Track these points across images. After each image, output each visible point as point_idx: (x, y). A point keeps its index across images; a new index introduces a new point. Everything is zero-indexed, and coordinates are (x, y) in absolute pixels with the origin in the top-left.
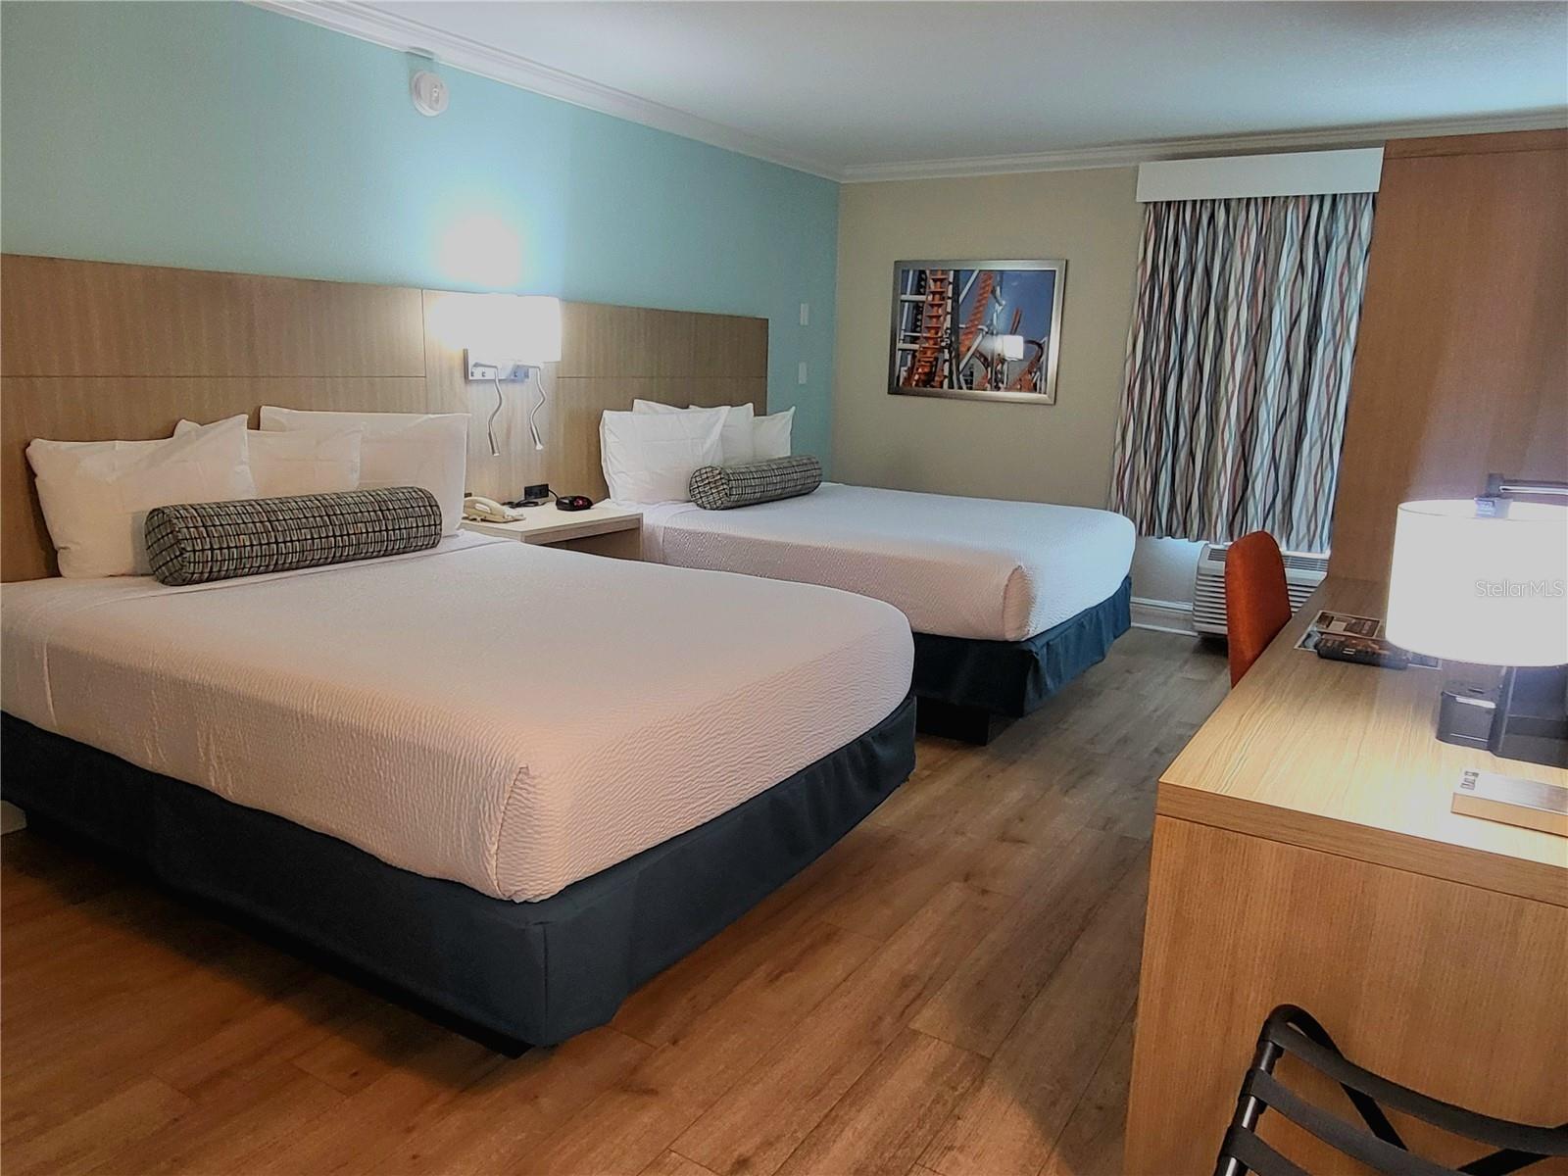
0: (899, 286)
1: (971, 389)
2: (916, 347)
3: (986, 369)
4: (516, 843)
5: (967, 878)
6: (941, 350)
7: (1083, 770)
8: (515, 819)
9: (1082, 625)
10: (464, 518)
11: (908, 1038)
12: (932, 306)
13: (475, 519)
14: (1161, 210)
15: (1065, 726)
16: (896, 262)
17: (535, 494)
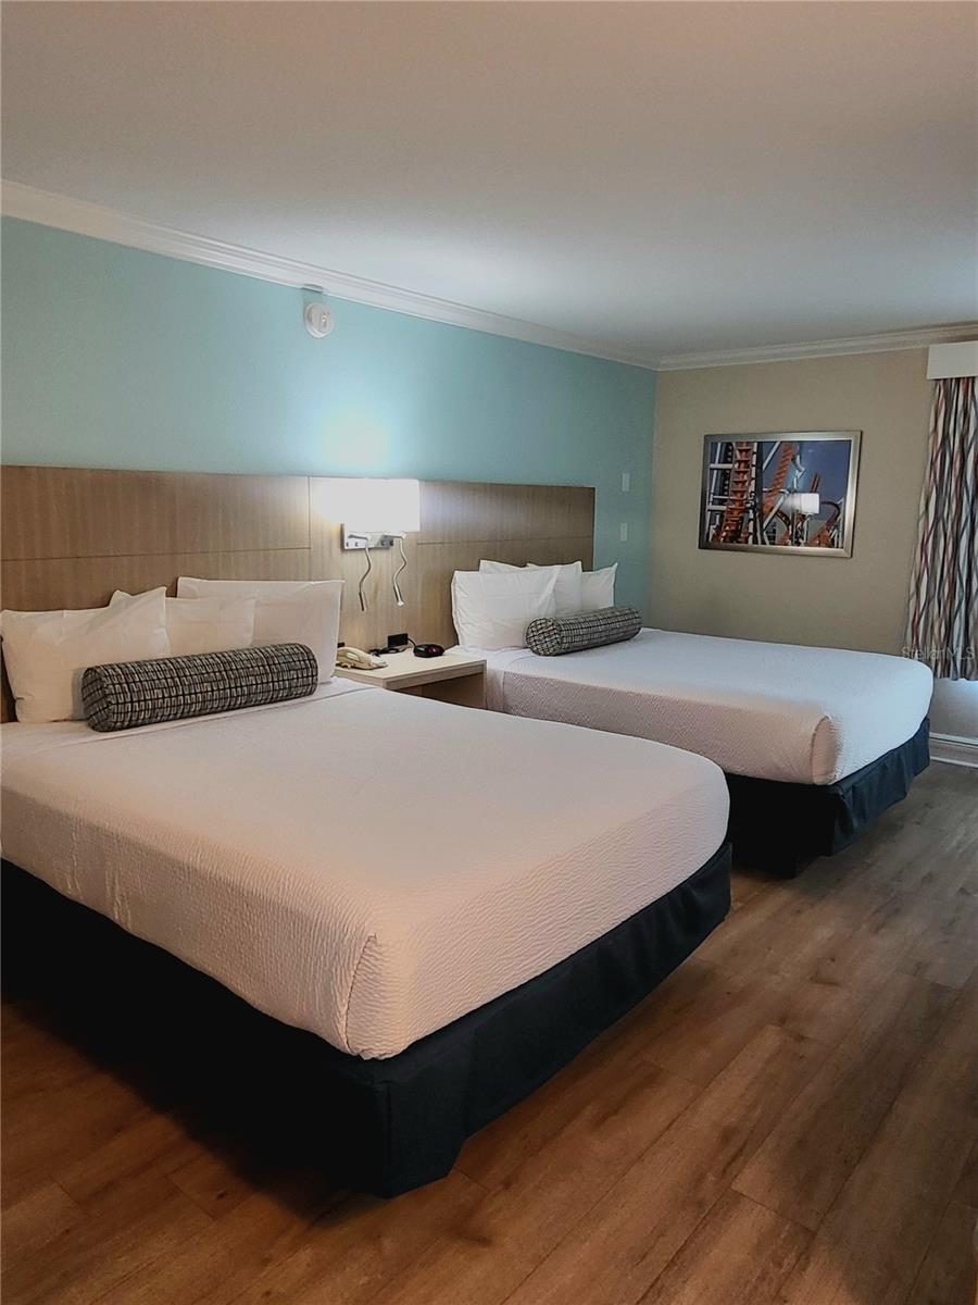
0: (709, 456)
1: (774, 544)
2: (724, 508)
3: (788, 526)
4: (363, 1006)
5: (783, 1021)
6: (746, 511)
7: (892, 909)
8: (364, 983)
9: (884, 767)
10: (337, 665)
11: (731, 1200)
12: (739, 472)
13: (345, 667)
14: (950, 387)
15: (869, 861)
16: (706, 436)
17: (396, 642)
